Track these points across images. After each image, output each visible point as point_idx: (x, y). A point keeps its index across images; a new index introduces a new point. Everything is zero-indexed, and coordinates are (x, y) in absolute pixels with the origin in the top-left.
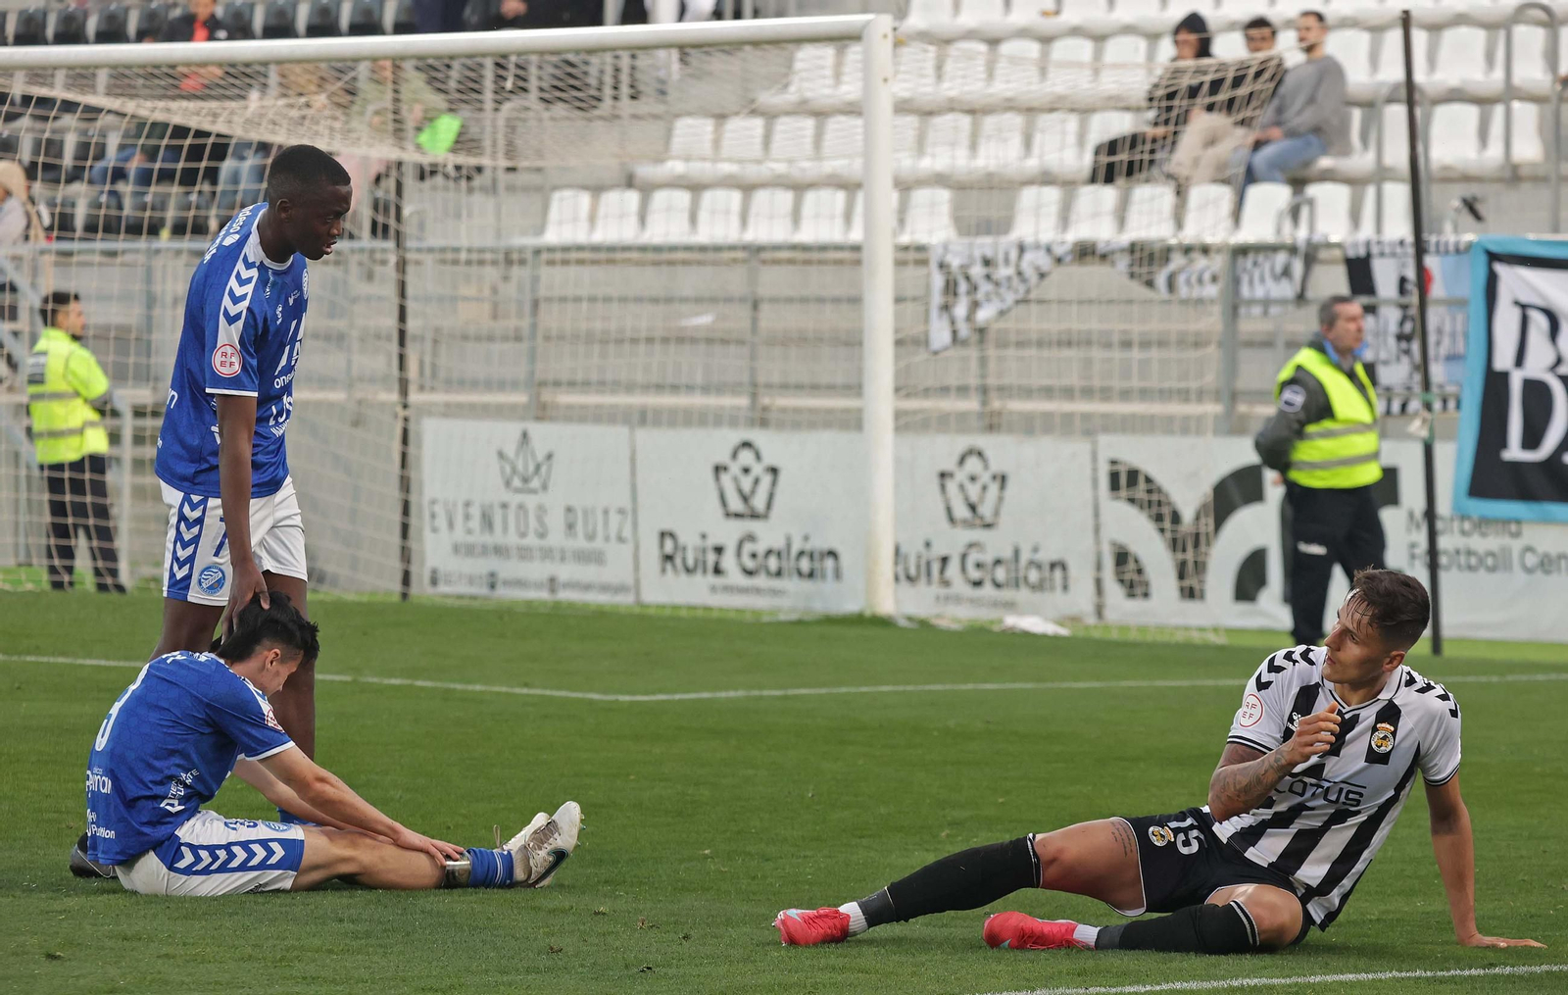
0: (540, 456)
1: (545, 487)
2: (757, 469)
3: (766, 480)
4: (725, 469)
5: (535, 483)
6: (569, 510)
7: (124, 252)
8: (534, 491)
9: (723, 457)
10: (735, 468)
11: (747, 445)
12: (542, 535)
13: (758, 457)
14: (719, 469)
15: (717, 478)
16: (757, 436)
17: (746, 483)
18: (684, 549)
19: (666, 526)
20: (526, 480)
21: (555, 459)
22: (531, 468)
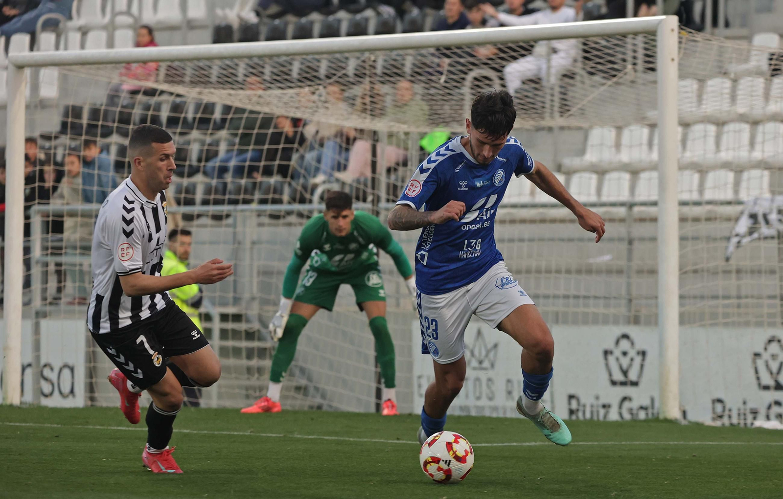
0: (490, 346)
1: (492, 366)
2: (632, 353)
3: (638, 360)
4: (611, 353)
5: (486, 364)
6: (509, 381)
7: (199, 216)
8: (485, 369)
9: (610, 345)
10: (617, 353)
11: (625, 336)
12: (491, 399)
13: (632, 344)
14: (606, 353)
15: (606, 359)
16: (631, 330)
17: (625, 362)
18: (584, 406)
19: (572, 391)
20: (481, 362)
21: (500, 348)
22: (484, 353)
